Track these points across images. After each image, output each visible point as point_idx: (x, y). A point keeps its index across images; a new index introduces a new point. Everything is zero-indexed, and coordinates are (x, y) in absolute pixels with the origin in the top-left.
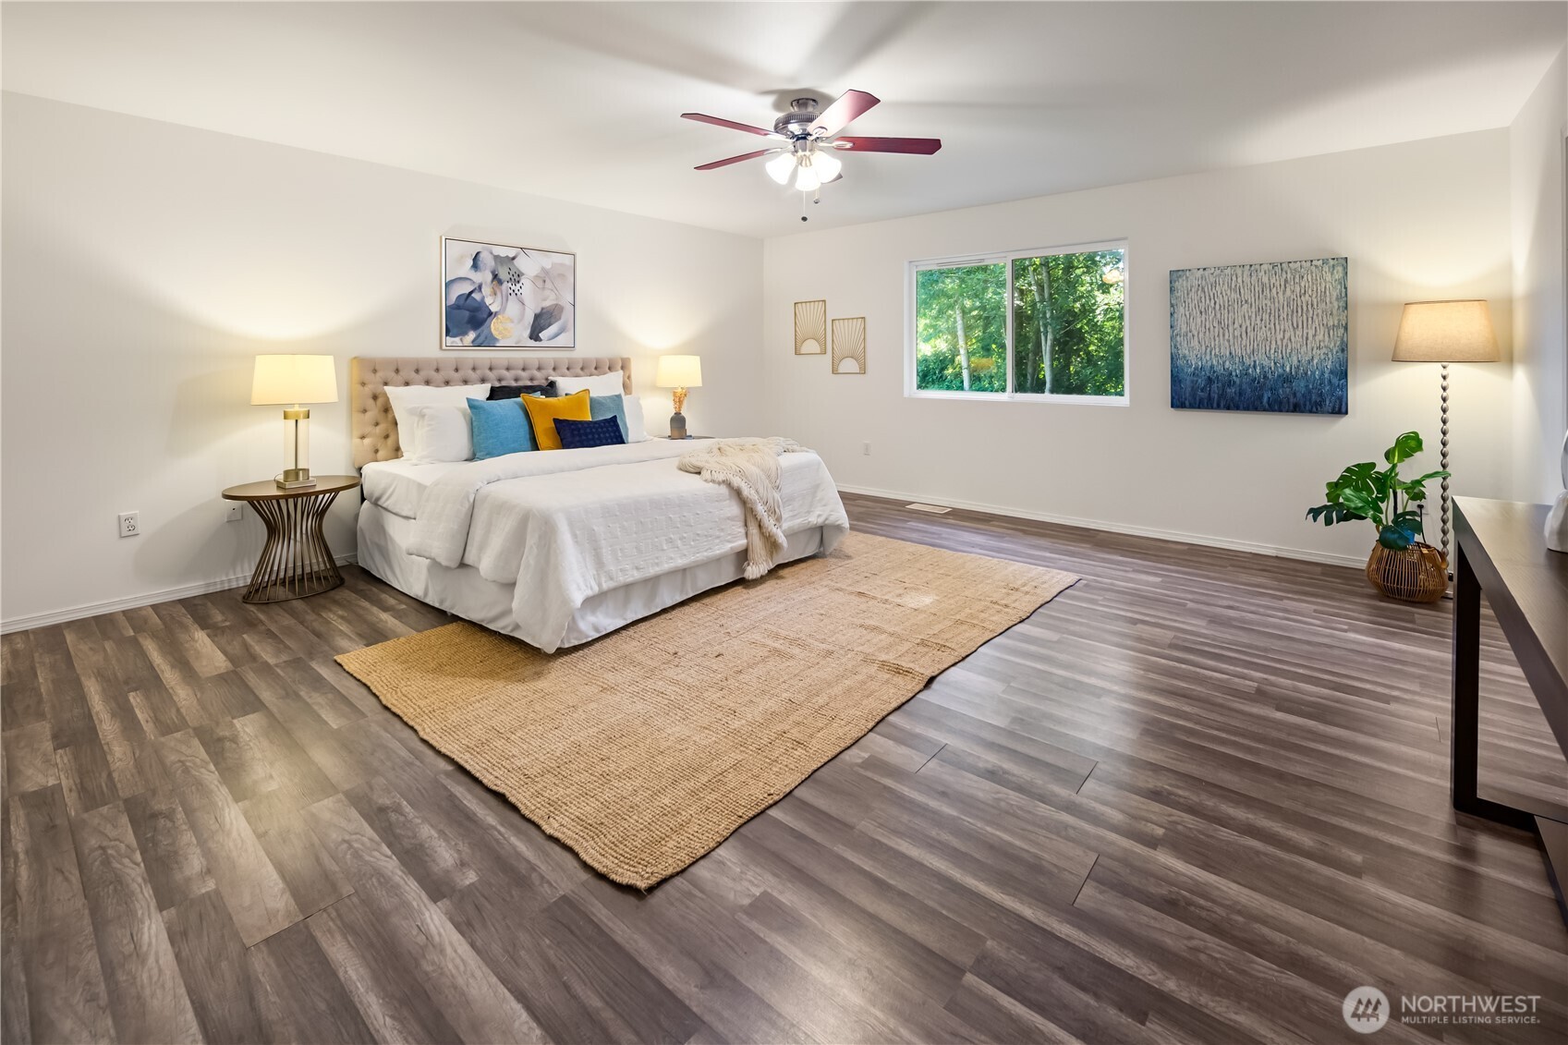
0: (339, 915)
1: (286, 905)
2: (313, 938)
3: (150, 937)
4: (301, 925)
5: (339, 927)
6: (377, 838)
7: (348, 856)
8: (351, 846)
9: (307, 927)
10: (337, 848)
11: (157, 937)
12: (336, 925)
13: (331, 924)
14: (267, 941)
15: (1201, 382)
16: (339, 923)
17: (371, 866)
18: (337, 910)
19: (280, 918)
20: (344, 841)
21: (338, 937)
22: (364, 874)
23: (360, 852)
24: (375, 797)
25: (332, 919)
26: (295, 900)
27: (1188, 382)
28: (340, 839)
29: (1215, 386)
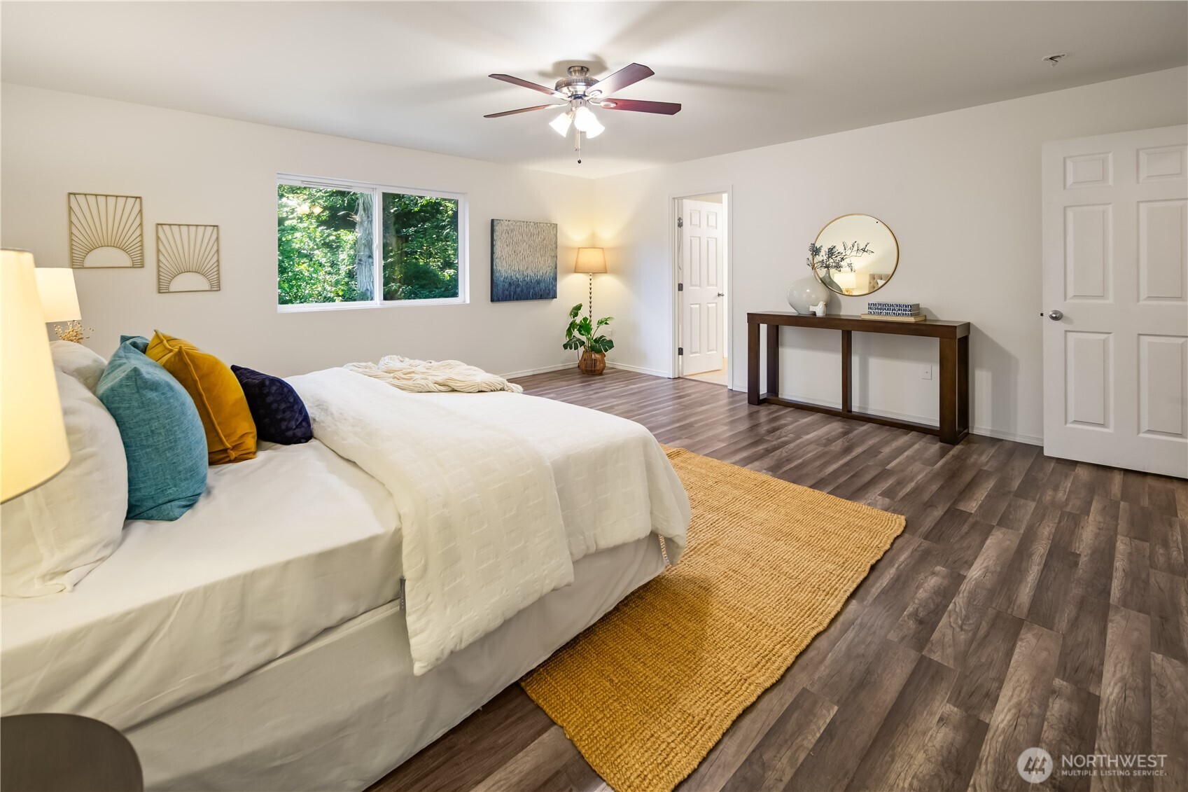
0: (1009, 607)
1: (1027, 633)
2: (1029, 611)
3: (1114, 688)
4: (1029, 620)
5: (1014, 604)
6: (946, 614)
7: (971, 622)
8: (963, 624)
9: (1027, 617)
10: (970, 630)
11: (1109, 684)
12: (1014, 606)
13: (1015, 608)
14: (1051, 629)
15: (507, 285)
16: (1012, 606)
17: (968, 608)
18: (1007, 610)
19: (1036, 631)
20: (962, 629)
21: (1018, 602)
22: (976, 608)
23: (963, 617)
24: (911, 631)
25: (1013, 609)
26: (1020, 631)
27: (501, 286)
28: (963, 632)
29: (512, 288)
